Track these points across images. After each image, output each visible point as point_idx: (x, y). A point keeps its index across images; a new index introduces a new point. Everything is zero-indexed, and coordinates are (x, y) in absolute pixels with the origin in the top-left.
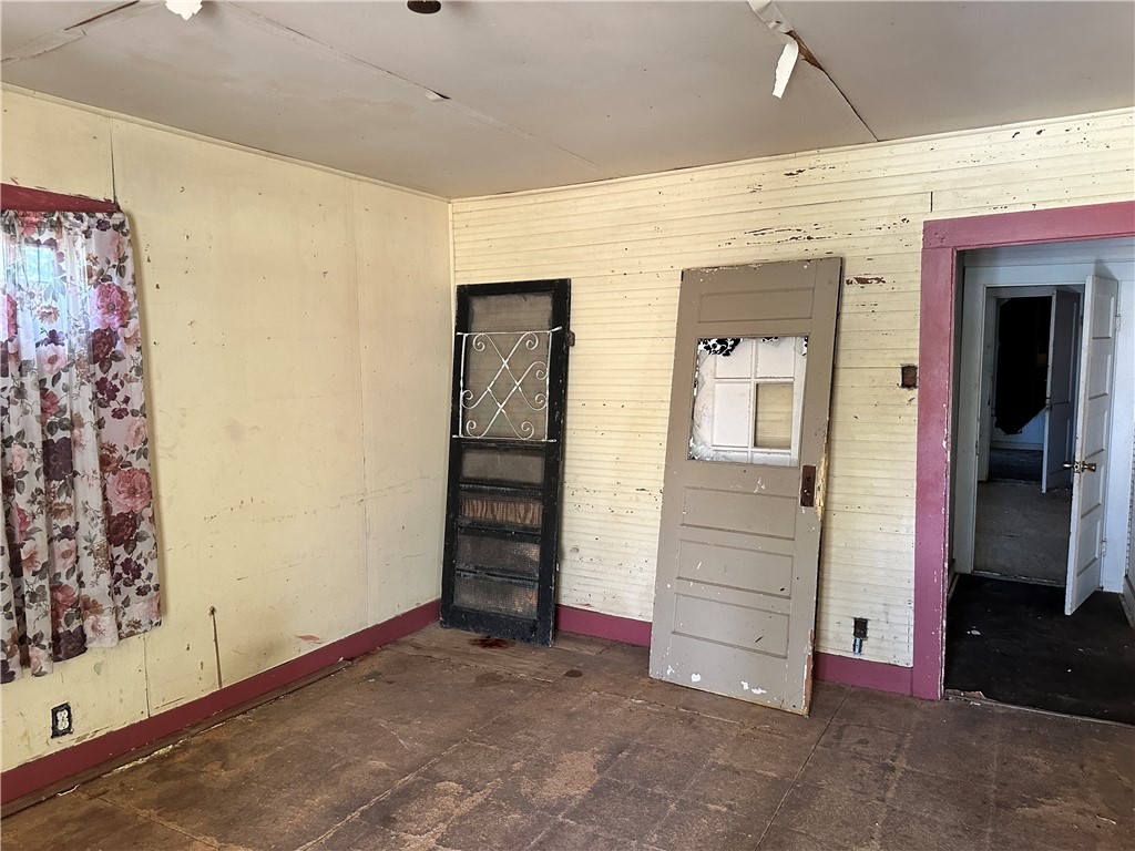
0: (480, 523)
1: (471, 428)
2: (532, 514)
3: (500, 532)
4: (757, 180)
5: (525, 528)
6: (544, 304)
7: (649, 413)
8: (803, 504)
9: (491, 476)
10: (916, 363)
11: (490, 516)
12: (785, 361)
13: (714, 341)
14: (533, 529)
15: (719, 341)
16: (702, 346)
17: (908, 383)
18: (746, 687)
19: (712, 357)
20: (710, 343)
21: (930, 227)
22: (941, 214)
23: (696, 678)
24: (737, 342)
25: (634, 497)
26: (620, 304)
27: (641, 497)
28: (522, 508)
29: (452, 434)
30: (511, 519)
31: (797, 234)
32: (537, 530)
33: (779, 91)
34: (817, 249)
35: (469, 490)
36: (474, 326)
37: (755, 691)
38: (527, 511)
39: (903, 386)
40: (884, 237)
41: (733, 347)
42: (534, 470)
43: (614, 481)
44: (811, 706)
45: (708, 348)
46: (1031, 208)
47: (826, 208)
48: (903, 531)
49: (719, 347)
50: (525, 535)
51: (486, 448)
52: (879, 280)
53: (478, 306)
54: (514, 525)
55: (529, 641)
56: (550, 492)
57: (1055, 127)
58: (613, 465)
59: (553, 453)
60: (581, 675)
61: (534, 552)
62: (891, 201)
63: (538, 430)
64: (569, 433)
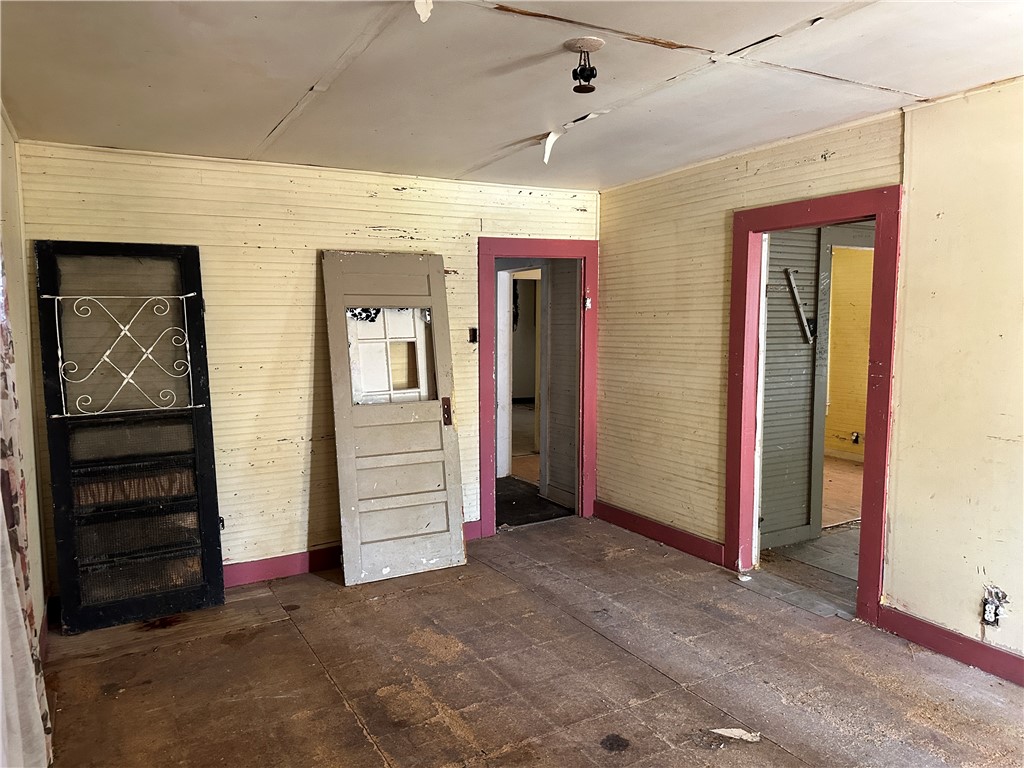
0: (108, 507)
1: (80, 402)
2: (181, 483)
3: (145, 510)
5: (175, 499)
7: (288, 372)
8: (445, 424)
9: (119, 453)
10: (477, 327)
11: (119, 497)
12: (405, 326)
13: (359, 310)
14: (186, 498)
15: (364, 310)
16: (349, 314)
17: (473, 339)
18: (424, 561)
20: (357, 312)
21: (481, 241)
22: (489, 233)
23: (386, 571)
24: (378, 311)
25: (275, 449)
26: (254, 274)
27: (284, 448)
28: (164, 481)
29: (50, 412)
30: (151, 494)
31: (404, 234)
32: (191, 497)
33: (546, 160)
34: (417, 246)
35: (87, 474)
37: (431, 562)
38: (171, 482)
39: (471, 341)
40: (457, 243)
42: (178, 438)
43: (254, 437)
45: (355, 315)
46: (527, 237)
47: (421, 219)
49: (364, 315)
50: (178, 505)
51: (107, 424)
52: (455, 272)
54: (159, 500)
55: (199, 607)
56: (200, 461)
57: (537, 191)
58: (251, 423)
61: (190, 521)
62: (460, 221)
63: (170, 397)
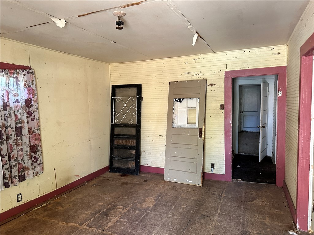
0: (119, 146)
1: (116, 122)
2: (133, 143)
3: (125, 147)
4: (187, 61)
5: (132, 146)
6: (135, 90)
7: (162, 117)
8: (199, 137)
9: (122, 133)
10: (224, 104)
11: (122, 144)
12: (194, 103)
13: (177, 99)
14: (133, 146)
15: (179, 99)
16: (175, 100)
17: (222, 108)
18: (187, 181)
19: (177, 103)
20: (177, 100)
21: (226, 72)
22: (229, 69)
23: (175, 180)
24: (183, 99)
25: (159, 138)
26: (154, 90)
27: (160, 137)
28: (130, 141)
29: (111, 123)
30: (128, 144)
31: (196, 74)
32: (134, 146)
33: (194, 44)
34: (201, 77)
35: (116, 137)
36: (116, 95)
37: (189, 182)
38: (132, 142)
40: (216, 75)
41: (182, 100)
42: (133, 131)
43: (153, 134)
44: (203, 184)
45: (176, 101)
46: (248, 68)
47: (203, 68)
48: (222, 142)
49: (179, 100)
50: (131, 148)
51: (121, 126)
52: (215, 85)
53: (117, 90)
54: (128, 146)
55: (133, 174)
56: (137, 137)
57: (253, 50)
58: (153, 130)
59: (138, 127)
60: (147, 181)
61: (134, 152)
62: (217, 66)
63: (134, 122)
64: (142, 122)
